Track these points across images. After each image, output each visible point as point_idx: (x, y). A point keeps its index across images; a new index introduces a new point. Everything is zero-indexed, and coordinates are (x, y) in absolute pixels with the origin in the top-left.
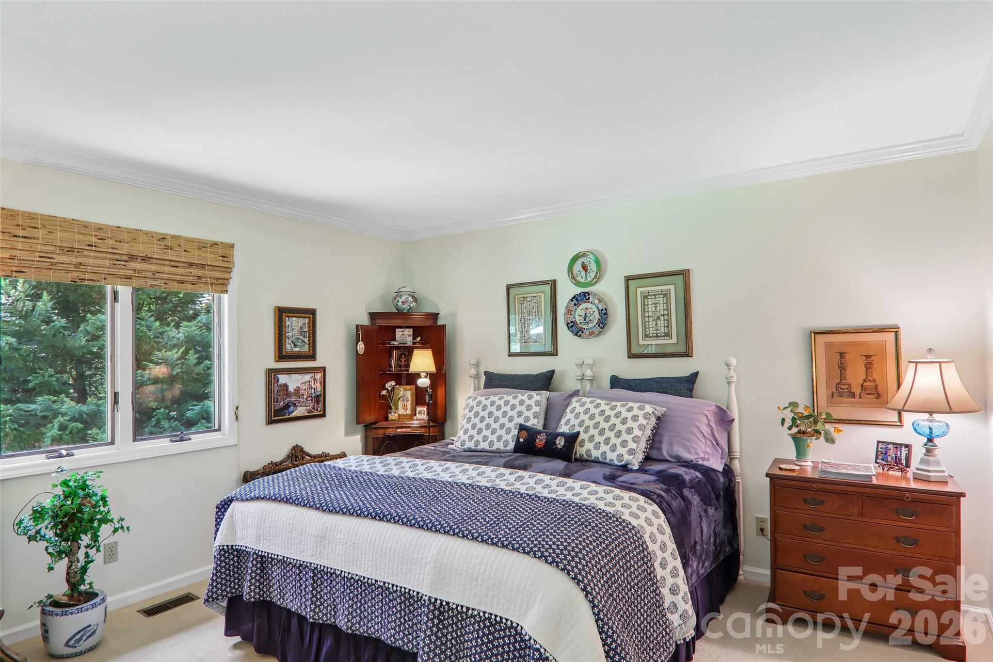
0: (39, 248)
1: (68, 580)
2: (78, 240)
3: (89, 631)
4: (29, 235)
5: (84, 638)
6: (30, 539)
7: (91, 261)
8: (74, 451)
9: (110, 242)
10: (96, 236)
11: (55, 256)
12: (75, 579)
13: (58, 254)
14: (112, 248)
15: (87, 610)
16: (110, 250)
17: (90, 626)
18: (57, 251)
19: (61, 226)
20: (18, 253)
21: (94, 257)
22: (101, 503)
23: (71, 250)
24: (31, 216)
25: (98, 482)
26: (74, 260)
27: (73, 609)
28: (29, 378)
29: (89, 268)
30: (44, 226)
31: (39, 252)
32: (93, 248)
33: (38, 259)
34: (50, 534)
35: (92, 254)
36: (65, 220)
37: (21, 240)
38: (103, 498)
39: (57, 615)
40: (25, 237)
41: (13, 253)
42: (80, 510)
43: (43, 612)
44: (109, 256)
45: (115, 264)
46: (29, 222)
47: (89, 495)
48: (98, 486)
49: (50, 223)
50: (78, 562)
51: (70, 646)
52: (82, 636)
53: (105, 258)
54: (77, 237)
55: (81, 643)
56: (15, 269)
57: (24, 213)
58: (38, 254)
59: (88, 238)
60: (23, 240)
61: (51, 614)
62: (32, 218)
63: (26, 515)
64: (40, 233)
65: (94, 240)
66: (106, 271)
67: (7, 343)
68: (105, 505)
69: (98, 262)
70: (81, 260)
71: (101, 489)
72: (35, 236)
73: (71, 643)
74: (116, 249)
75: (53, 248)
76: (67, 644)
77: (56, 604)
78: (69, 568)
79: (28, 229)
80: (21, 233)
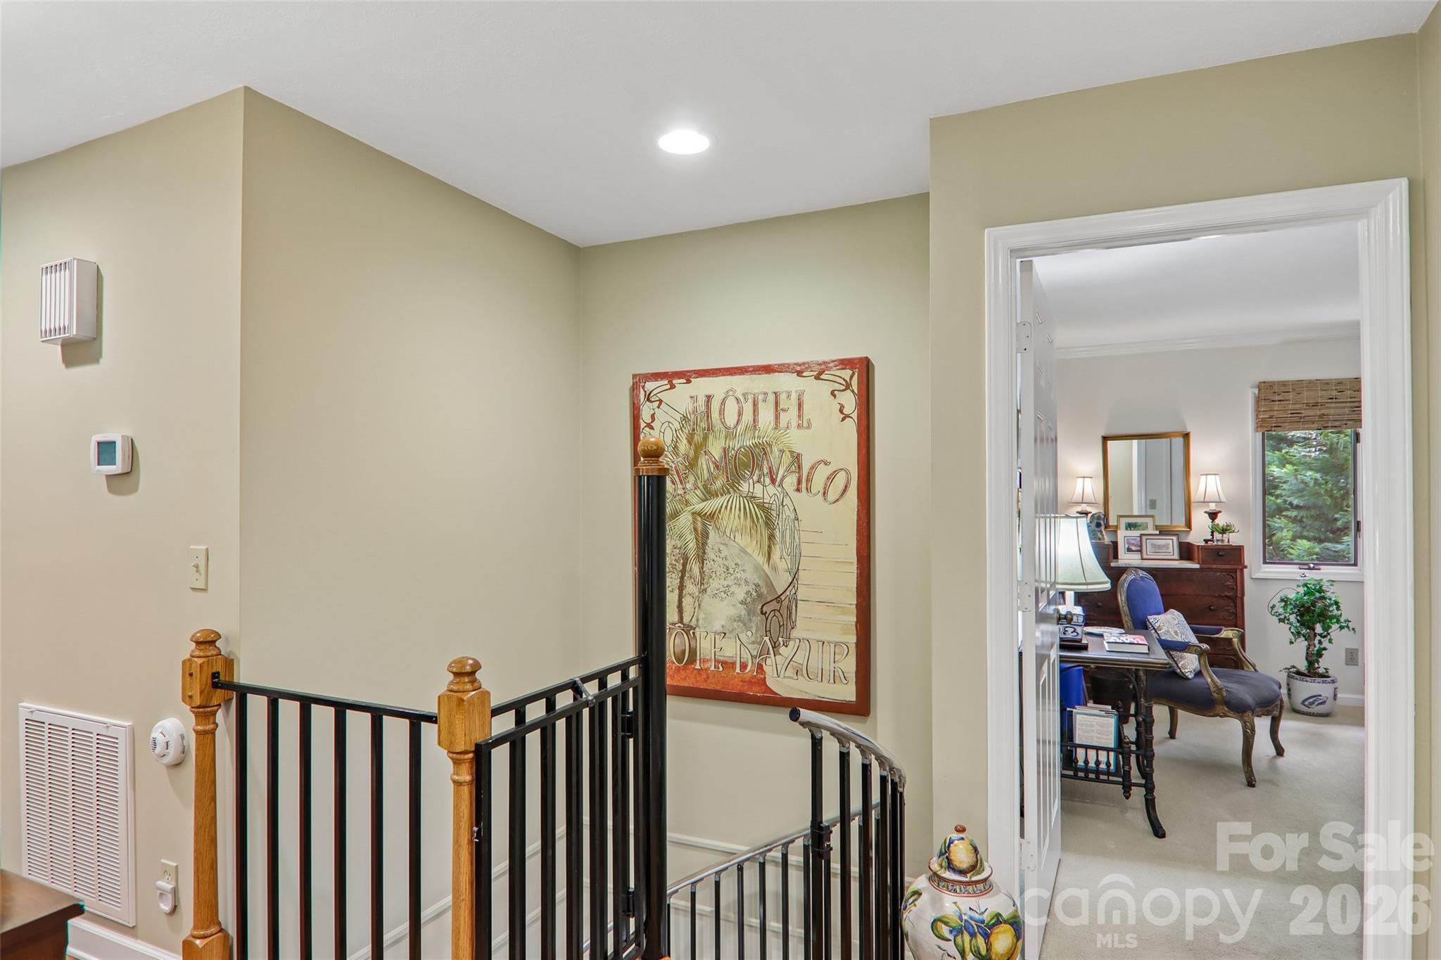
0: (1290, 407)
1: (1307, 659)
2: (1320, 396)
3: (1320, 699)
4: (1282, 399)
5: (1316, 703)
6: (1281, 620)
7: (1332, 411)
8: (1321, 567)
9: (1349, 393)
10: (1336, 390)
11: (1303, 411)
12: (1313, 657)
13: (1305, 409)
14: (1351, 398)
15: (1319, 683)
16: (1349, 400)
17: (1320, 696)
18: (1305, 407)
19: (1307, 387)
20: (1275, 413)
21: (1335, 408)
22: (1335, 607)
23: (1315, 405)
24: (1284, 384)
25: (1332, 589)
26: (1318, 413)
27: (1308, 679)
28: (1336, 516)
29: (1331, 417)
30: (1294, 390)
31: (1291, 410)
32: (1334, 400)
33: (1290, 416)
34: (1293, 618)
35: (1333, 405)
36: (1310, 382)
37: (1277, 403)
38: (1336, 603)
39: (1297, 679)
40: (1280, 401)
41: (1272, 413)
42: (1313, 604)
43: (1289, 676)
44: (1348, 405)
45: (1354, 411)
46: (1283, 389)
47: (1324, 598)
48: (1332, 593)
49: (1298, 386)
50: (1315, 647)
51: (1305, 705)
52: (1315, 701)
53: (1344, 407)
54: (1320, 393)
55: (1313, 706)
56: (1274, 425)
57: (1279, 382)
58: (1290, 412)
59: (1329, 393)
60: (1279, 403)
61: (1293, 677)
62: (1285, 385)
63: (1276, 601)
64: (1291, 396)
65: (1334, 393)
66: (1346, 417)
67: (1311, 479)
68: (1338, 608)
69: (1338, 411)
70: (1324, 411)
71: (1334, 595)
72: (1287, 398)
73: (1306, 703)
74: (1354, 398)
75: (1300, 406)
76: (1303, 703)
77: (1299, 673)
78: (1308, 649)
79: (1282, 394)
80: (1277, 398)
